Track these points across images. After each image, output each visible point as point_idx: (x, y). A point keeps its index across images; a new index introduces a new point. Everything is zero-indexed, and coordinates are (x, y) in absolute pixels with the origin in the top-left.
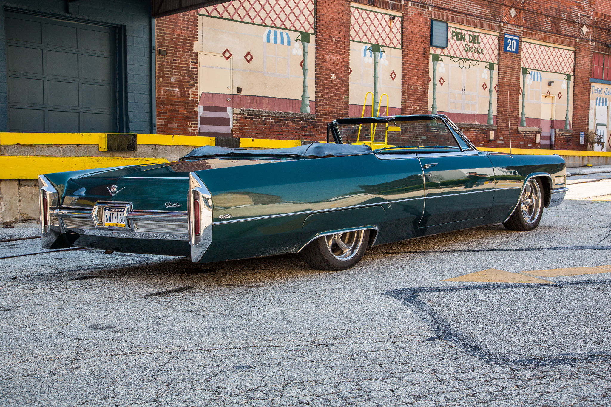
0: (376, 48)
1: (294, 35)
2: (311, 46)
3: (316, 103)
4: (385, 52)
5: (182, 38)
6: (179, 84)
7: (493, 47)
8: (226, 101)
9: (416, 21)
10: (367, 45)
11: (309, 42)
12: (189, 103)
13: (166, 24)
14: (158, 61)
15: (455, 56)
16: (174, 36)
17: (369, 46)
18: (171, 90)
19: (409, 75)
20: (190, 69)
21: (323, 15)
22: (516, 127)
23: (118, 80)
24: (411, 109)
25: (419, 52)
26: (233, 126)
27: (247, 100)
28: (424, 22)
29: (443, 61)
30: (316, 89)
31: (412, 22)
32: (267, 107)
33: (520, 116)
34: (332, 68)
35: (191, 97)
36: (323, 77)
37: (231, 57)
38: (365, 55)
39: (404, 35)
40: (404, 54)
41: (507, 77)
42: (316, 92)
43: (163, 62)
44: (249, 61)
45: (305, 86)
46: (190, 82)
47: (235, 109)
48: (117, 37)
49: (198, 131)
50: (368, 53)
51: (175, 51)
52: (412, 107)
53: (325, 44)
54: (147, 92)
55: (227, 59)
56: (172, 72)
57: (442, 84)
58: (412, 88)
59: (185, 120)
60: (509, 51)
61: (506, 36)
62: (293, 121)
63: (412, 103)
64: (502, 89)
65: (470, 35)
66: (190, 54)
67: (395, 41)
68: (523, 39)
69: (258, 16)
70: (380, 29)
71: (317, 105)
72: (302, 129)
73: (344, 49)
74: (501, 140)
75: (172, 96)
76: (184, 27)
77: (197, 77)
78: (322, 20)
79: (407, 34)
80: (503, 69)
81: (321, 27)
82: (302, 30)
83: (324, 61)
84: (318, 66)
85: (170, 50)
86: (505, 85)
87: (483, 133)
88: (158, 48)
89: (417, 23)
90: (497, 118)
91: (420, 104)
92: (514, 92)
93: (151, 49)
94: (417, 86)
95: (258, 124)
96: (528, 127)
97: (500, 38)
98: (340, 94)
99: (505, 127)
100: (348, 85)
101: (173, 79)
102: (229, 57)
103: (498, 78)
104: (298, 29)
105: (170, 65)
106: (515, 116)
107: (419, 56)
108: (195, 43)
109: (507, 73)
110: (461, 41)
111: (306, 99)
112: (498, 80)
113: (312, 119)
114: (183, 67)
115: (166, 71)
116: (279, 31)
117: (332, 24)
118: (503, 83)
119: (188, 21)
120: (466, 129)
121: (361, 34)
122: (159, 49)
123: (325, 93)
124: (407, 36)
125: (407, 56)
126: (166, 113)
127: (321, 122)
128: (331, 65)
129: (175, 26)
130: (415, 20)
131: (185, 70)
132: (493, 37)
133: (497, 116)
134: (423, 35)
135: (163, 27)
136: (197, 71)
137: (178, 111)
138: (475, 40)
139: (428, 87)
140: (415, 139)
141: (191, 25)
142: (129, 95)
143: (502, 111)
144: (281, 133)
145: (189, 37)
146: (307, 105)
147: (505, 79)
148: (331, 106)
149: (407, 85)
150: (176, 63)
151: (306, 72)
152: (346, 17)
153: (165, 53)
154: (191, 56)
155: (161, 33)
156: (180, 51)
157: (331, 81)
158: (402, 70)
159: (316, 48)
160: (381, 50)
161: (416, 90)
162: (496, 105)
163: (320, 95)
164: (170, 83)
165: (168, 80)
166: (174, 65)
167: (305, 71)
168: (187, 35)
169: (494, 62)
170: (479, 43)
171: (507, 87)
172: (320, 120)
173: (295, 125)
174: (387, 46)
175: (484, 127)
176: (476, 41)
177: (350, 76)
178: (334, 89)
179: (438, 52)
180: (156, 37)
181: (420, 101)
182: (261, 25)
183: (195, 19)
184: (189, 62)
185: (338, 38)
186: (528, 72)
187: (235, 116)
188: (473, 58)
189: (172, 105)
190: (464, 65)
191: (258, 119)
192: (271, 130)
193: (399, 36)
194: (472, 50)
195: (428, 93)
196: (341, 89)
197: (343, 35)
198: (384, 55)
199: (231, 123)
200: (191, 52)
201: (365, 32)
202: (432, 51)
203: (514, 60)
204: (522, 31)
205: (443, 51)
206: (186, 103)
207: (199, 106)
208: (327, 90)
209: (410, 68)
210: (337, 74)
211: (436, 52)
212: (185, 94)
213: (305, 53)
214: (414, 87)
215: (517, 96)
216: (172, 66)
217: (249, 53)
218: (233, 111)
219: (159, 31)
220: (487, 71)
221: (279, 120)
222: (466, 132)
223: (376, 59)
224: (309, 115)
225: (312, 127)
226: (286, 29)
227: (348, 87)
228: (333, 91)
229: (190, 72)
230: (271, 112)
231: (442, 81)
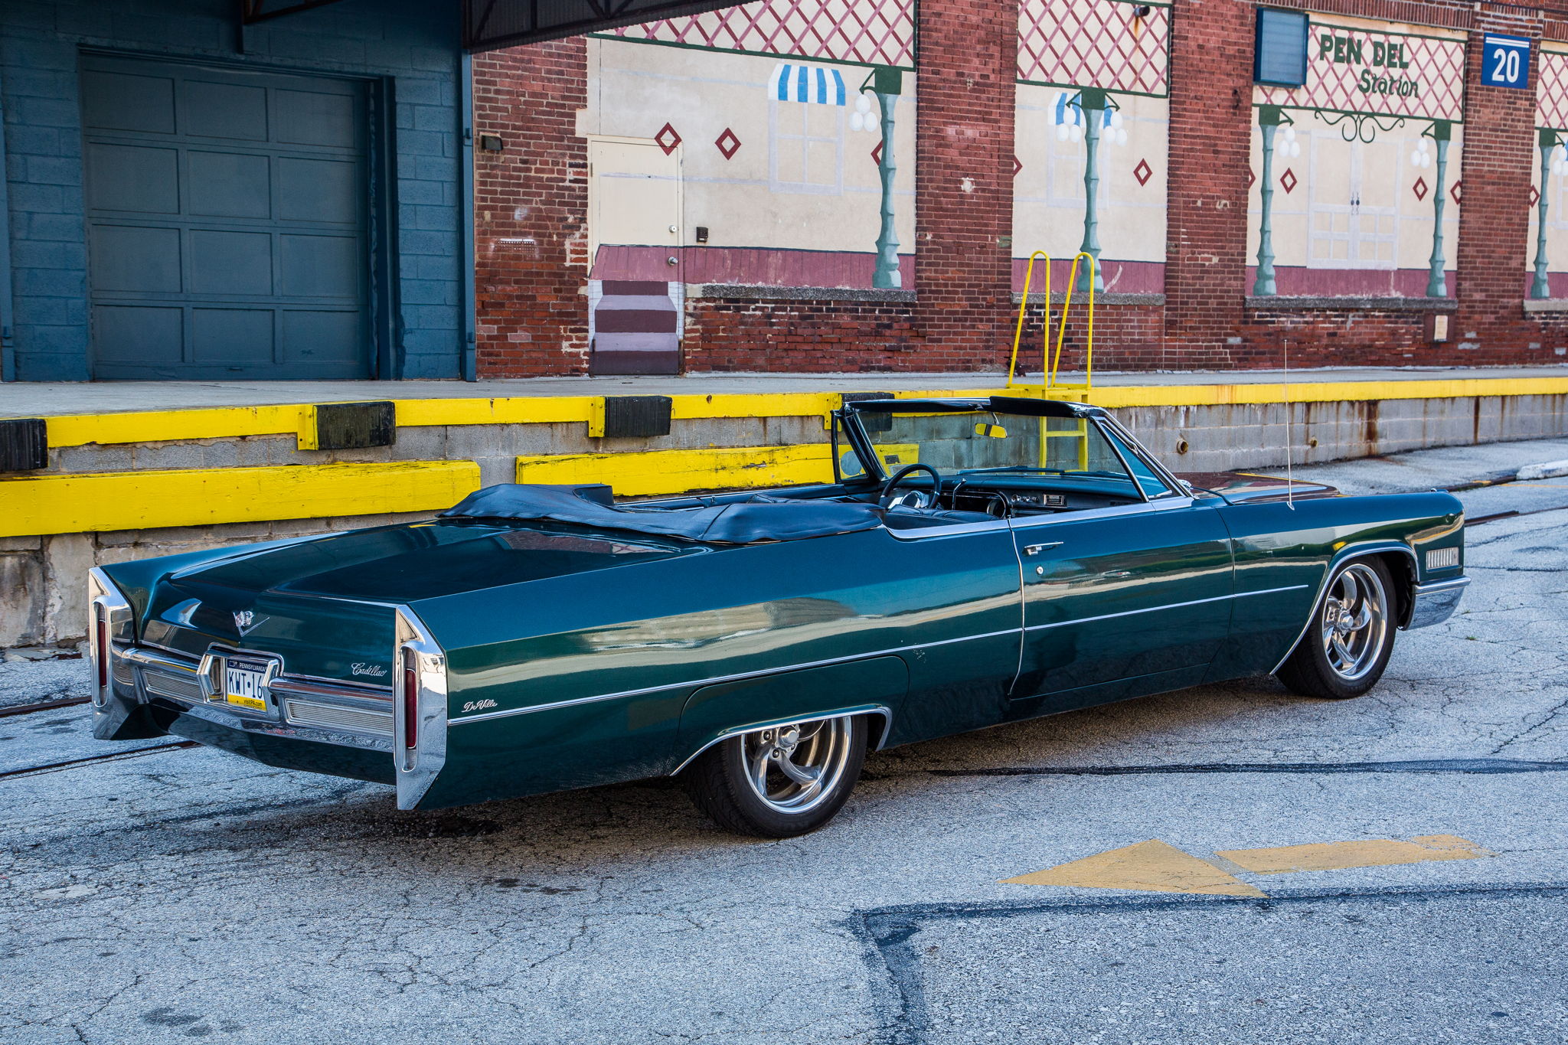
0: (1093, 99)
1: (856, 76)
2: (904, 104)
3: (918, 259)
4: (1117, 108)
5: (545, 101)
6: (538, 225)
7: (1449, 73)
8: (664, 265)
9: (1213, 14)
10: (1064, 90)
11: (898, 92)
12: (562, 275)
13: (501, 66)
14: (480, 167)
15: (1330, 106)
16: (522, 99)
17: (1071, 94)
18: (515, 244)
19: (1189, 170)
20: (567, 184)
21: (939, 15)
22: (1517, 301)
23: (374, 221)
24: (1194, 265)
25: (1218, 101)
26: (686, 331)
27: (724, 260)
28: (1237, 17)
29: (1291, 123)
30: (918, 222)
31: (1201, 19)
32: (780, 277)
33: (1530, 267)
34: (963, 161)
35: (568, 259)
36: (938, 188)
37: (680, 145)
38: (1060, 120)
39: (1177, 58)
40: (1176, 109)
41: (1490, 159)
42: (917, 229)
43: (493, 168)
44: (728, 155)
45: (885, 214)
46: (566, 219)
47: (689, 285)
48: (372, 107)
49: (587, 349)
50: (1070, 114)
51: (525, 136)
52: (1197, 259)
53: (945, 95)
54: (451, 250)
55: (668, 150)
56: (518, 193)
57: (1288, 190)
58: (1199, 204)
59: (552, 322)
60: (1498, 83)
61: (1490, 40)
62: (851, 311)
63: (1197, 246)
64: (1474, 194)
65: (1377, 45)
66: (566, 142)
67: (1149, 76)
68: (1544, 46)
69: (753, 29)
70: (1105, 44)
71: (920, 264)
72: (878, 332)
73: (999, 107)
74: (1469, 340)
75: (518, 258)
76: (549, 72)
77: (586, 205)
78: (936, 30)
79: (1184, 54)
80: (1480, 135)
81: (931, 50)
82: (879, 60)
83: (942, 142)
84: (923, 158)
85: (512, 135)
86: (1484, 183)
87: (1414, 323)
88: (479, 131)
89: (1216, 21)
90: (1458, 279)
91: (1223, 247)
92: (1511, 202)
93: (461, 136)
94: (1213, 197)
95: (752, 324)
96: (1556, 300)
97: (1470, 46)
98: (987, 232)
99: (1481, 302)
100: (1011, 206)
101: (519, 214)
102: (673, 146)
103: (1463, 164)
104: (866, 58)
105: (511, 177)
106: (1515, 269)
107: (1220, 113)
108: (579, 113)
109: (1491, 148)
110: (1349, 62)
111: (888, 250)
112: (1463, 170)
113: (906, 305)
114: (548, 179)
115: (502, 193)
116: (812, 68)
117: (965, 40)
118: (1477, 177)
119: (559, 56)
120: (1361, 313)
121: (1049, 61)
122: (481, 134)
123: (944, 230)
124: (1182, 58)
125: (1184, 116)
126: (502, 305)
127: (932, 312)
128: (961, 154)
129: (525, 70)
130: (1208, 13)
131: (551, 187)
132: (1450, 46)
133: (1458, 273)
134: (1232, 52)
135: (492, 75)
136: (586, 189)
137: (534, 298)
138: (1391, 57)
139: (1247, 199)
140: (1206, 347)
141: (569, 66)
142: (403, 261)
143: (1472, 257)
144: (820, 347)
145: (564, 98)
146: (891, 267)
147: (1483, 165)
148: (961, 265)
149: (1183, 196)
150: (529, 170)
151: (890, 175)
152: (1006, 16)
153: (497, 145)
154: (569, 148)
155: (489, 91)
156: (539, 137)
157: (962, 196)
158: (1170, 155)
159: (918, 108)
160: (1109, 102)
161: (1210, 210)
162: (1456, 240)
163: (929, 237)
164: (514, 225)
165: (508, 217)
166: (522, 174)
167: (885, 172)
168: (557, 94)
169: (1451, 118)
170: (1404, 66)
171: (1489, 188)
172: (928, 305)
173: (856, 324)
174: (1124, 92)
175: (1415, 307)
176: (1396, 60)
177: (1017, 179)
178: (969, 218)
179: (1280, 97)
180: (475, 102)
181: (1221, 241)
182: (763, 54)
183: (578, 50)
184: (564, 165)
185: (982, 76)
186: (1557, 140)
187: (691, 305)
188: (1385, 110)
189: (517, 282)
190: (1358, 131)
191: (754, 310)
192: (790, 339)
193: (1161, 61)
194: (1382, 87)
195: (1246, 218)
196: (988, 219)
197: (997, 66)
198: (1116, 116)
199: (680, 323)
200: (569, 139)
201: (1060, 55)
202: (1259, 96)
203: (1515, 109)
204: (1540, 21)
205: (1295, 95)
206: (555, 275)
207: (590, 282)
208: (948, 223)
209: (1192, 150)
210: (977, 175)
211: (1273, 98)
212: (553, 251)
213: (886, 123)
214: (1203, 203)
215: (1522, 211)
216: (519, 178)
217: (728, 133)
218: (685, 290)
219: (481, 87)
220: (1428, 145)
221: (811, 309)
222: (1360, 322)
223: (1092, 130)
224: (898, 294)
225: (907, 325)
226: (834, 60)
227: (1011, 212)
228: (967, 224)
229: (567, 193)
230: (790, 290)
231: (1289, 181)
